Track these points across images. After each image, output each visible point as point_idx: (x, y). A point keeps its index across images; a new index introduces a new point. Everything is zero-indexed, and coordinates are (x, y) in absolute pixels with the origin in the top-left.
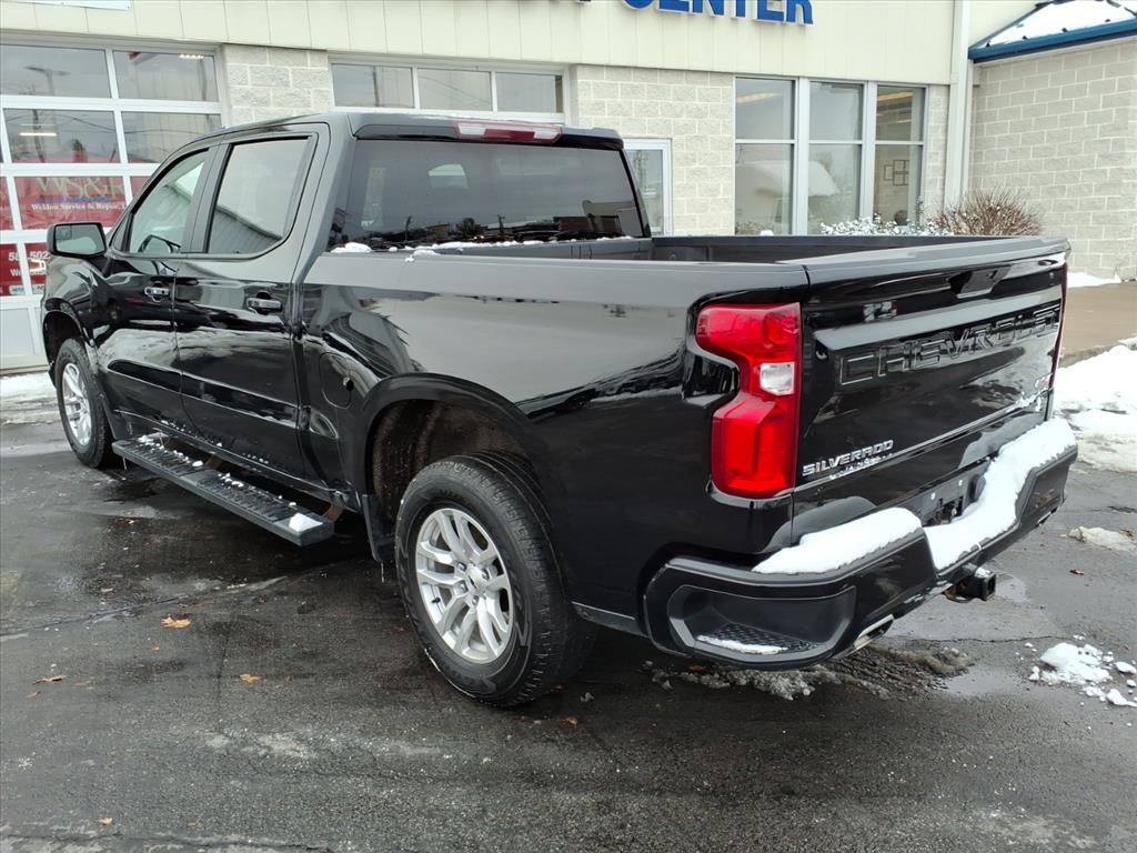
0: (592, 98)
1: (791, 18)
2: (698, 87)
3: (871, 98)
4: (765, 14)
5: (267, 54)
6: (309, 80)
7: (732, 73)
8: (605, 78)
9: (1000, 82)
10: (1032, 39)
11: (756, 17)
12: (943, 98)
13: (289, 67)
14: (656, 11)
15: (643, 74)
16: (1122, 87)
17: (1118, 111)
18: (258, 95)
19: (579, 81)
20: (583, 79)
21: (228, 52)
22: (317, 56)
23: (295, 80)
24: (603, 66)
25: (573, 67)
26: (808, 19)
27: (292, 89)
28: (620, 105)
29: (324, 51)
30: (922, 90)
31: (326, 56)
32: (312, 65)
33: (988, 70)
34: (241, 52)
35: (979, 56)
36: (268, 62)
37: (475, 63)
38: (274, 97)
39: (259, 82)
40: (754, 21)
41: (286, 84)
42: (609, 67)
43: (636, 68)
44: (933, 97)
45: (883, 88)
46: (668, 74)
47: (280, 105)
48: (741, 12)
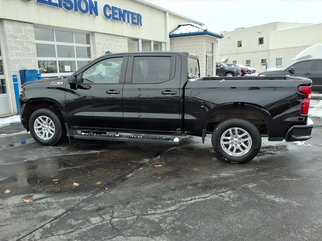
0: (98, 41)
1: (138, 24)
2: (120, 40)
3: (152, 44)
4: (133, 23)
5: (16, 23)
6: (29, 32)
7: (126, 37)
8: (101, 36)
9: (175, 42)
10: (183, 34)
11: (131, 23)
12: (165, 45)
13: (23, 27)
14: (111, 20)
15: (109, 36)
16: (201, 45)
17: (201, 50)
18: (14, 35)
19: (95, 36)
20: (96, 36)
21: (5, 21)
22: (30, 25)
23: (24, 31)
24: (100, 33)
25: (93, 33)
26: (141, 25)
27: (24, 34)
28: (105, 43)
29: (32, 23)
30: (161, 43)
31: (33, 25)
32: (29, 27)
33: (172, 40)
34: (8, 22)
35: (171, 36)
36: (17, 25)
37: (68, 30)
38: (19, 36)
39: (14, 31)
40: (131, 24)
41: (22, 32)
42: (101, 33)
43: (107, 34)
44: (163, 45)
45: (155, 42)
46: (114, 36)
47: (21, 39)
48: (128, 22)
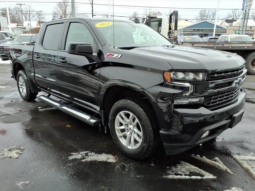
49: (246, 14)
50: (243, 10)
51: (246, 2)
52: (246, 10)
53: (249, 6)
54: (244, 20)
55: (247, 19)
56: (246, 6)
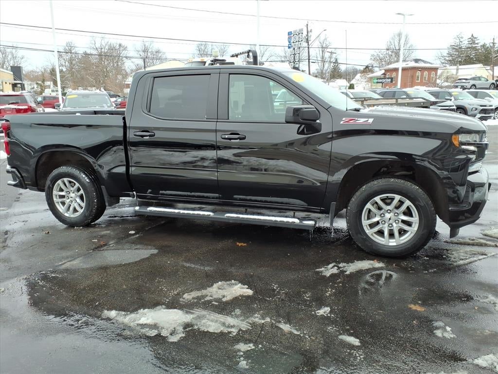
49: (295, 54)
50: (289, 48)
51: (292, 35)
52: (294, 49)
53: (299, 41)
54: (294, 64)
55: (298, 63)
56: (293, 42)
